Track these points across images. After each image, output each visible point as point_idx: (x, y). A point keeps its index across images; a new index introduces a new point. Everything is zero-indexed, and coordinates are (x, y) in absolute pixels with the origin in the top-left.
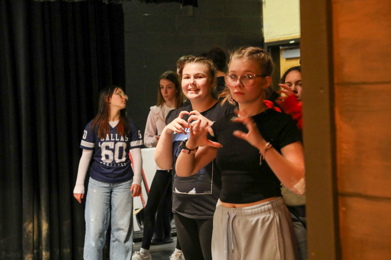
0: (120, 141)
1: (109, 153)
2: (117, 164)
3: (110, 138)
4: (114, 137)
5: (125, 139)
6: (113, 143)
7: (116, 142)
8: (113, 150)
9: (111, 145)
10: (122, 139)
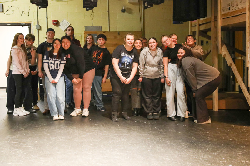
0: (57, 61)
1: (53, 65)
2: (56, 70)
3: (53, 59)
4: (55, 59)
5: (59, 60)
6: (54, 61)
7: (55, 61)
8: (54, 64)
9: (53, 62)
10: (58, 60)
